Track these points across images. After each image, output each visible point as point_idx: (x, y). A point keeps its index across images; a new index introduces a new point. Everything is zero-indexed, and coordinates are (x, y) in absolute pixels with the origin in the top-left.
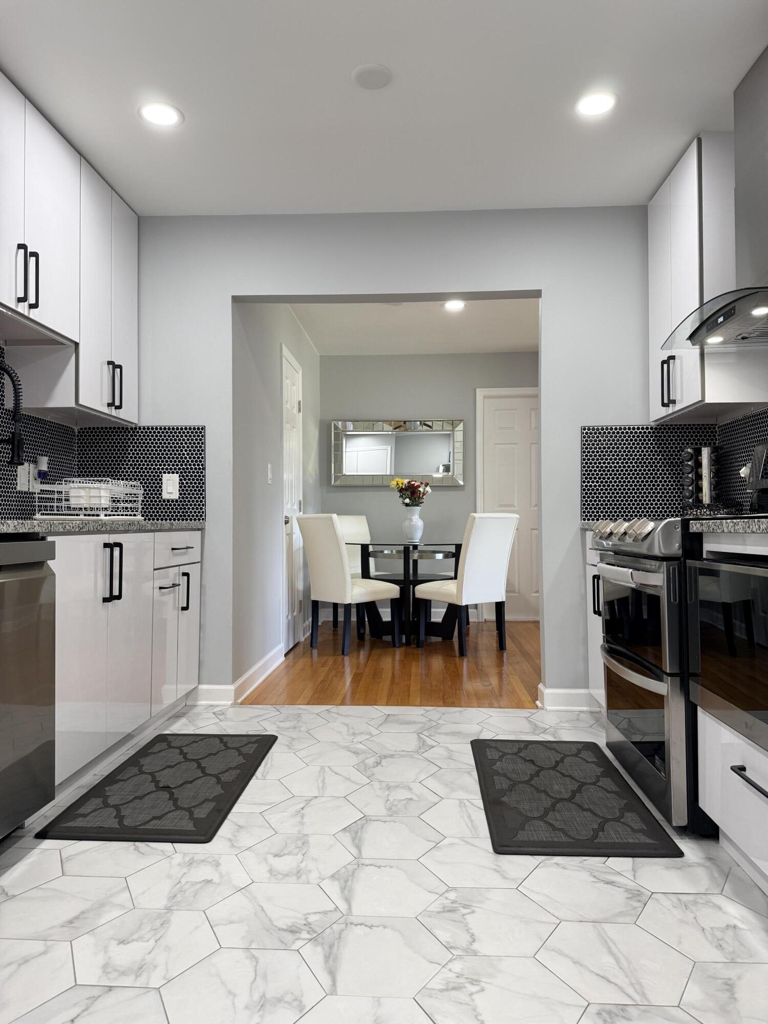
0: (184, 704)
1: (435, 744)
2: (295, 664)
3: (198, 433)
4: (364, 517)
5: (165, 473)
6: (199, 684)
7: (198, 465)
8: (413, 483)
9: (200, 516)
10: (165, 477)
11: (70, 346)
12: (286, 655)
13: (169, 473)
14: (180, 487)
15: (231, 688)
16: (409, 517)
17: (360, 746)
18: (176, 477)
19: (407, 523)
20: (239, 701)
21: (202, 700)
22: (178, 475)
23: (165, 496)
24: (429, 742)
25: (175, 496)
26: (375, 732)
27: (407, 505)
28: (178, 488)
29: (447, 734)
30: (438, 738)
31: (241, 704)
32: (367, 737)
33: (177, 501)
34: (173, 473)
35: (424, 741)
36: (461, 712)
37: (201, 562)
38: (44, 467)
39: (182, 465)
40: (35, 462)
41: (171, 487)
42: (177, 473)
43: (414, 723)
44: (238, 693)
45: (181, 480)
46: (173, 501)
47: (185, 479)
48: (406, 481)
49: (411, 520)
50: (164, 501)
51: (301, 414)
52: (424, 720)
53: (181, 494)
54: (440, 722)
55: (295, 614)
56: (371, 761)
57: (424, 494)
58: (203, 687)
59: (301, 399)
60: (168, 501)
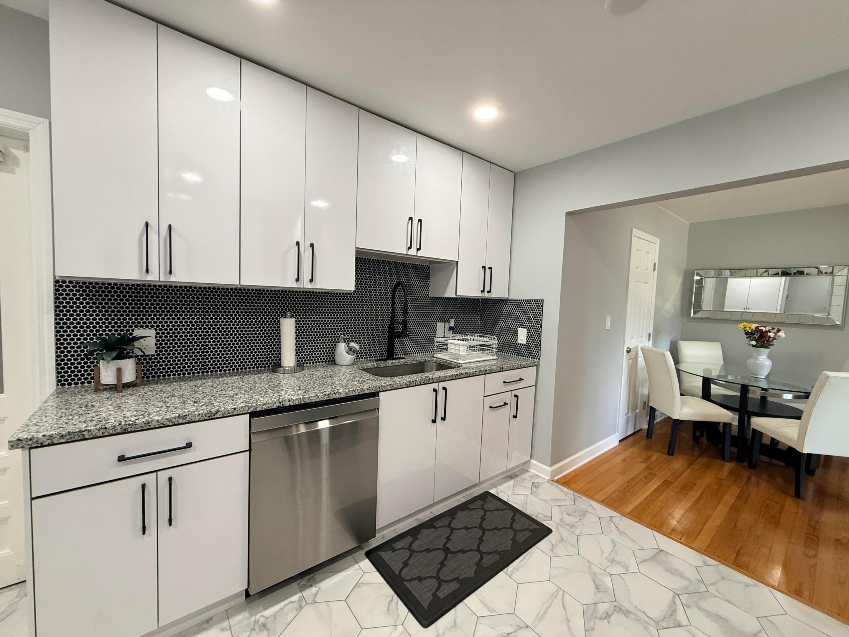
0: (522, 468)
1: (685, 622)
2: (624, 450)
3: (540, 304)
4: (720, 343)
5: (520, 327)
6: (531, 458)
7: (538, 324)
8: (761, 328)
9: (538, 356)
10: (520, 330)
11: (453, 264)
12: (620, 441)
13: (522, 327)
14: (527, 337)
15: (549, 469)
16: (755, 355)
17: (608, 581)
18: (525, 330)
19: (751, 361)
20: (556, 478)
21: (532, 469)
22: (526, 329)
23: (519, 341)
24: (681, 616)
25: (524, 342)
26: (633, 568)
27: (753, 346)
28: (526, 337)
29: (708, 614)
30: (693, 613)
31: (558, 481)
32: (621, 570)
33: (525, 345)
34: (524, 328)
35: (675, 611)
36: (747, 585)
37: (536, 386)
38: (452, 325)
39: (529, 323)
40: (449, 321)
41: (522, 336)
42: (526, 328)
43: (681, 575)
44: (554, 473)
45: (528, 332)
46: (523, 345)
47: (530, 333)
48: (754, 326)
49: (757, 359)
50: (518, 344)
51: (656, 272)
52: (693, 575)
53: (527, 341)
54: (712, 589)
55: (637, 411)
56: (603, 608)
57: (774, 338)
58: (533, 461)
59: (657, 262)
60: (521, 344)
